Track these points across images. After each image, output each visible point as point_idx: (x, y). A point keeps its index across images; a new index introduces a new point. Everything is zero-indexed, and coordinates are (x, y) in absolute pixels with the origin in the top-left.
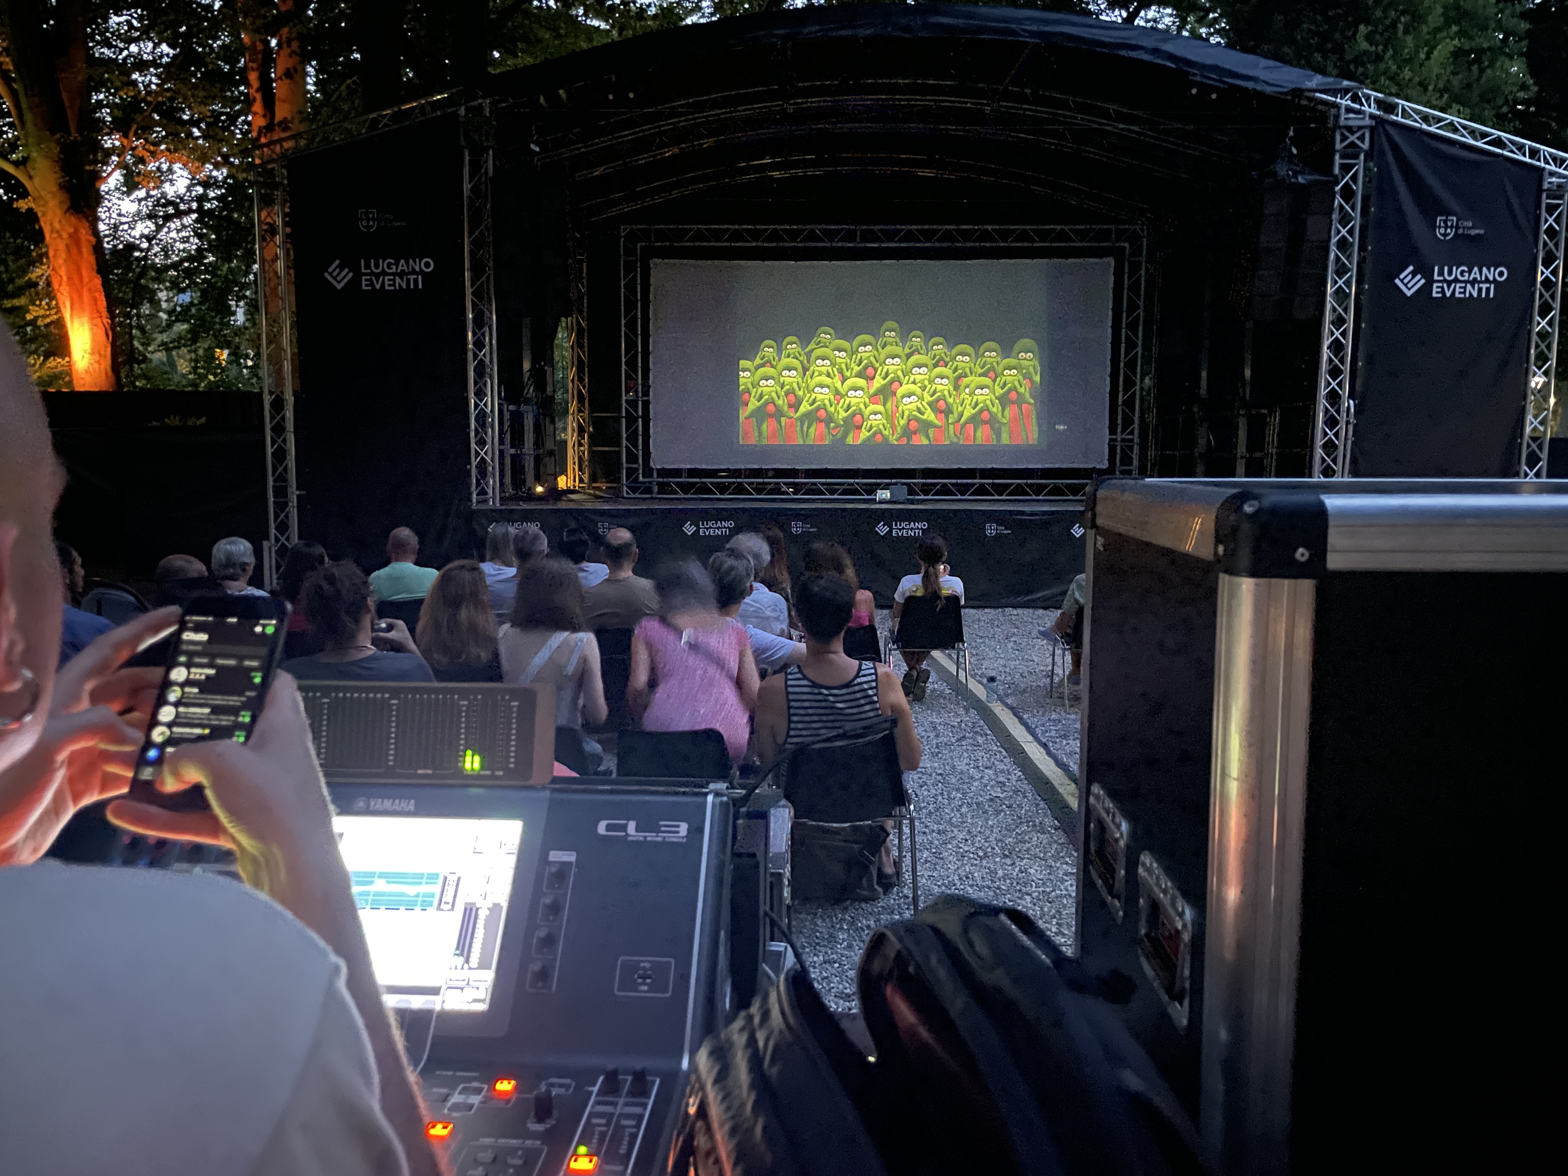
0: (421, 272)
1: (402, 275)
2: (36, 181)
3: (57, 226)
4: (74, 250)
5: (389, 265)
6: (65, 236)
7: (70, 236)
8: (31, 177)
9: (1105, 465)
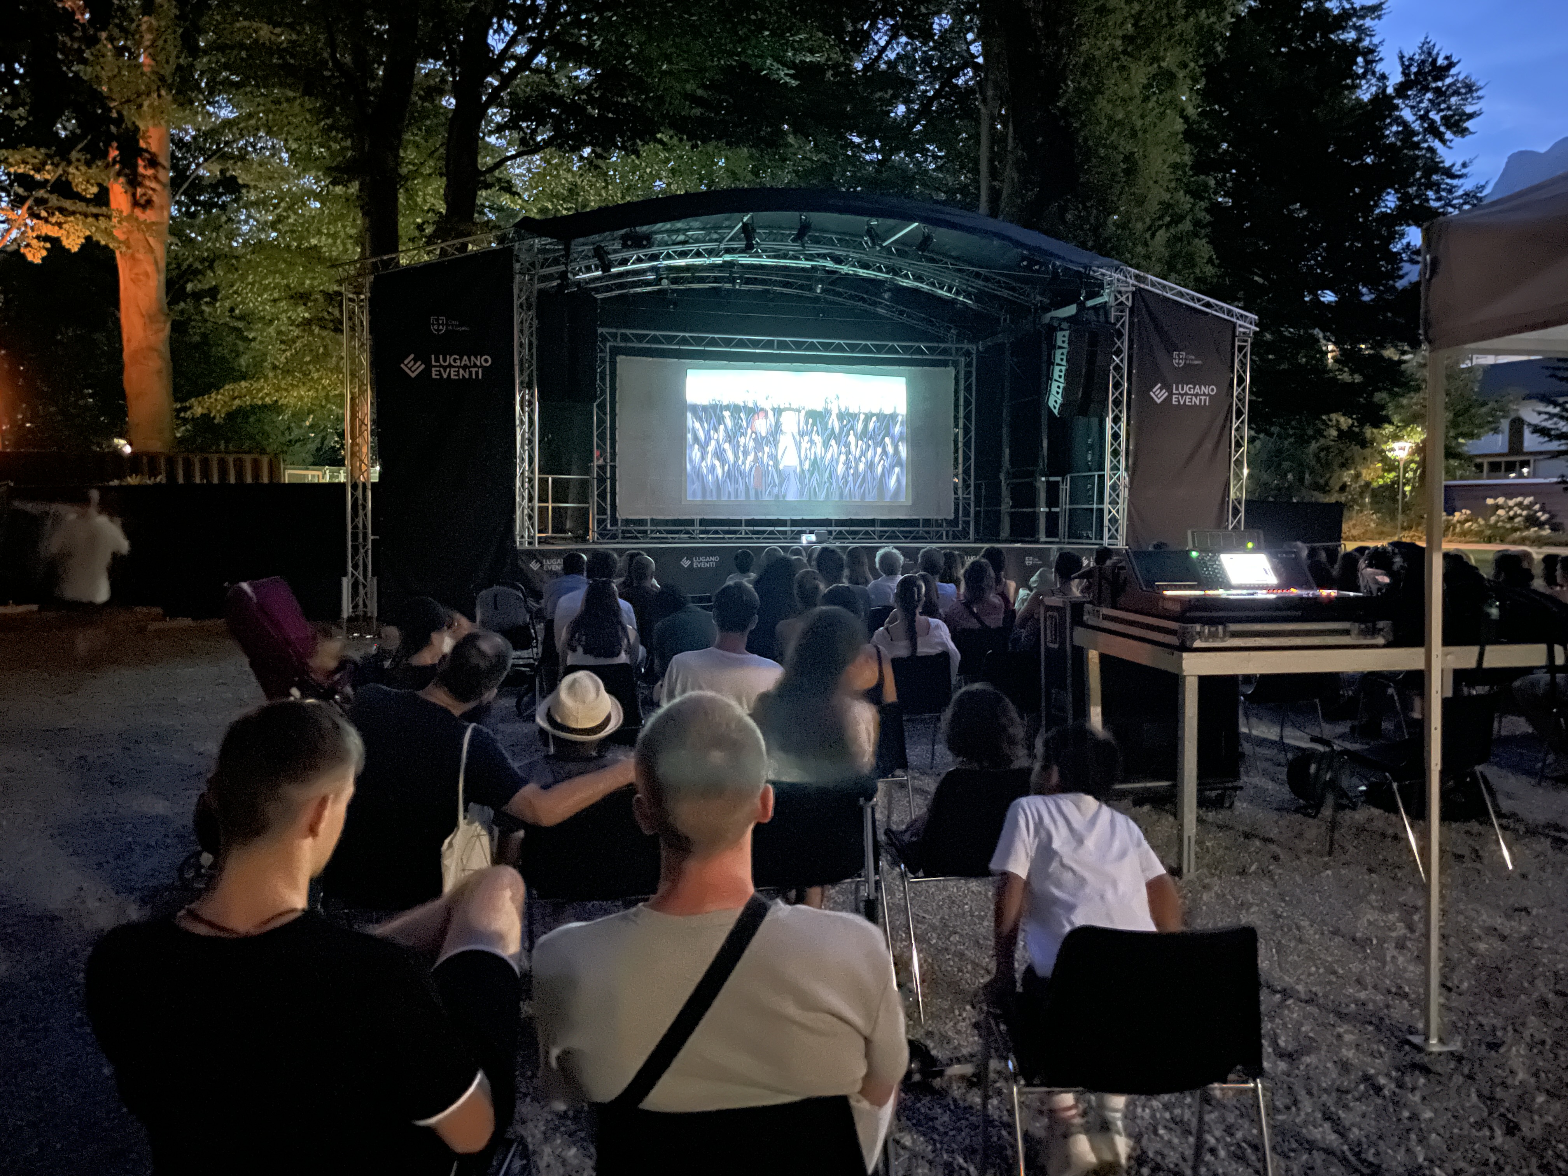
9: (952, 517)
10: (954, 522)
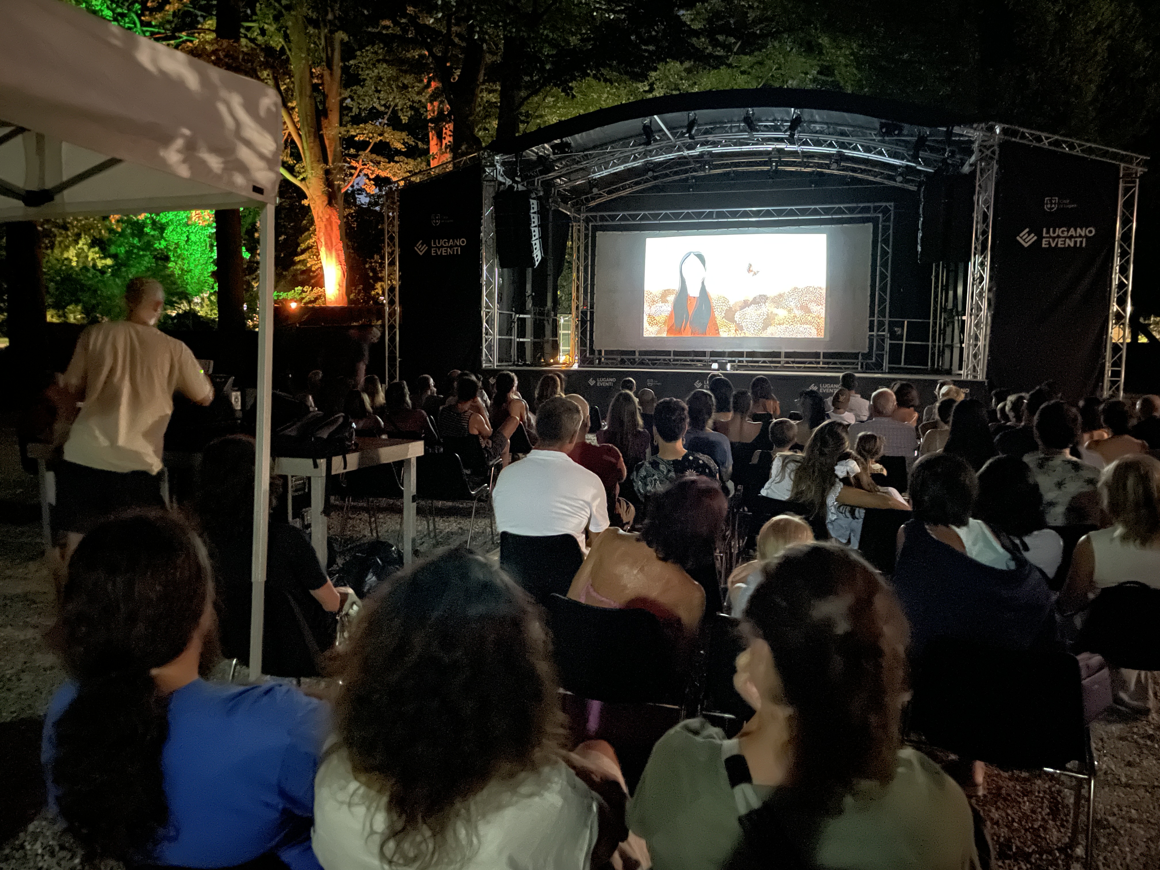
0: (460, 246)
1: (451, 247)
2: (311, 190)
3: (321, 215)
4: (329, 228)
5: (445, 243)
6: (324, 220)
7: (327, 220)
8: (308, 188)
9: (866, 350)
10: (867, 356)
